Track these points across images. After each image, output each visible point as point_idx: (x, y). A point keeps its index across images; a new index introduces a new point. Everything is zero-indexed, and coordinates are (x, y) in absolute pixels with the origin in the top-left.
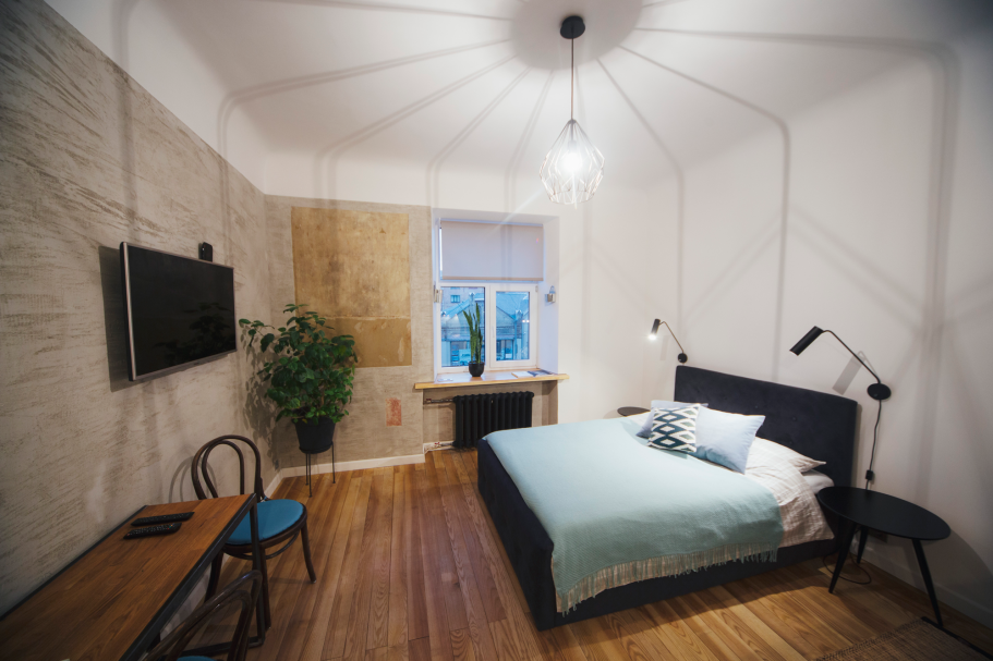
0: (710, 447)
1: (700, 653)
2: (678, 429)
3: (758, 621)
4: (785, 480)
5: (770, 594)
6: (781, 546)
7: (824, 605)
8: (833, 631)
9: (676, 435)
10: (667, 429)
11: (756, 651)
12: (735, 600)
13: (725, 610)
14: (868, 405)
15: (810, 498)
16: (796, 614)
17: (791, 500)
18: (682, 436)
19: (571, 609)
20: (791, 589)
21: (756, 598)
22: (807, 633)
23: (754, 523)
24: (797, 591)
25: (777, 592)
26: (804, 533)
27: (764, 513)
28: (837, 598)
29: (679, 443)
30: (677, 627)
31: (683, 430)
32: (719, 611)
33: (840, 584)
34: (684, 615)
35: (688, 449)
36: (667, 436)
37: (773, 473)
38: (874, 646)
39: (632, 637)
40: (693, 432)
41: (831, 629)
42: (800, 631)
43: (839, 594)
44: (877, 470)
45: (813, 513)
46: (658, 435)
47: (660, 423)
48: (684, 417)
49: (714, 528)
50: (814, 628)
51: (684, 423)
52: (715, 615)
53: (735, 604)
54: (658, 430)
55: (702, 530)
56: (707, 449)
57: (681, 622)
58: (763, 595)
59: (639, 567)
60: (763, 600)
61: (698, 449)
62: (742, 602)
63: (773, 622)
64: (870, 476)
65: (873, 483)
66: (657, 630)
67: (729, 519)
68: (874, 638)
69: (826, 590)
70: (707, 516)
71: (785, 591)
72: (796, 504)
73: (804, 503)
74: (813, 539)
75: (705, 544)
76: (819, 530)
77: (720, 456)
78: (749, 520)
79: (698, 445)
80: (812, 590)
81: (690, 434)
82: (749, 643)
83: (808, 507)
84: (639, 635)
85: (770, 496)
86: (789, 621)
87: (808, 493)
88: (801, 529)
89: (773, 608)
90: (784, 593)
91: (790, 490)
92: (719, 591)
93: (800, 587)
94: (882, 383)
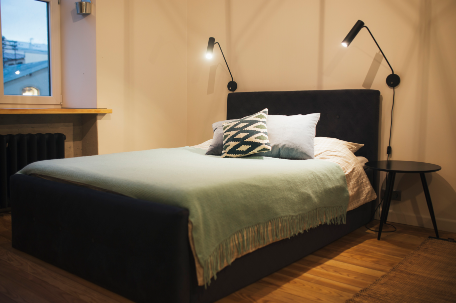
0: (284, 143)
1: (320, 290)
2: (252, 133)
3: (346, 264)
4: (344, 157)
5: (345, 250)
6: (348, 210)
7: (379, 246)
8: (391, 256)
9: (252, 139)
10: (242, 135)
11: (355, 278)
12: (325, 259)
13: (322, 265)
14: (386, 92)
15: (361, 169)
16: (366, 255)
17: (351, 170)
18: (257, 138)
19: (213, 279)
20: (356, 245)
21: (338, 254)
22: (378, 261)
23: (333, 188)
24: (360, 244)
25: (349, 248)
26: (360, 198)
27: (338, 180)
28: (384, 242)
29: (255, 145)
30: (295, 283)
31: (257, 132)
32: (319, 267)
33: (383, 235)
34: (296, 276)
35: (264, 149)
36: (243, 142)
37: (335, 154)
38: (414, 255)
39: (266, 298)
40: (265, 133)
41: (389, 255)
42: (373, 262)
43: (383, 239)
44: (392, 146)
45: (364, 180)
46: (233, 144)
47: (232, 133)
48: (257, 122)
49: (310, 192)
50: (380, 258)
51: (256, 127)
52: (318, 269)
53: (326, 261)
54: (233, 139)
55: (303, 194)
56: (280, 146)
57: (296, 280)
58: (342, 252)
59: (261, 231)
60: (343, 254)
61: (273, 148)
62: (331, 258)
63: (355, 262)
64: (389, 150)
65: (391, 157)
66: (282, 289)
67: (318, 185)
68: (412, 252)
69: (376, 239)
70: (304, 182)
71: (353, 246)
72: (354, 173)
73: (358, 172)
74: (365, 202)
75: (306, 207)
76: (369, 192)
77: (292, 149)
78: (330, 185)
79: (272, 145)
80: (368, 241)
81: (264, 135)
82: (348, 275)
83: (360, 176)
84: (270, 295)
85: (338, 167)
86: (364, 259)
87: (359, 165)
88: (358, 194)
89: (351, 256)
90: (353, 248)
91: (349, 163)
92: (311, 258)
93: (361, 242)
94: (395, 73)
